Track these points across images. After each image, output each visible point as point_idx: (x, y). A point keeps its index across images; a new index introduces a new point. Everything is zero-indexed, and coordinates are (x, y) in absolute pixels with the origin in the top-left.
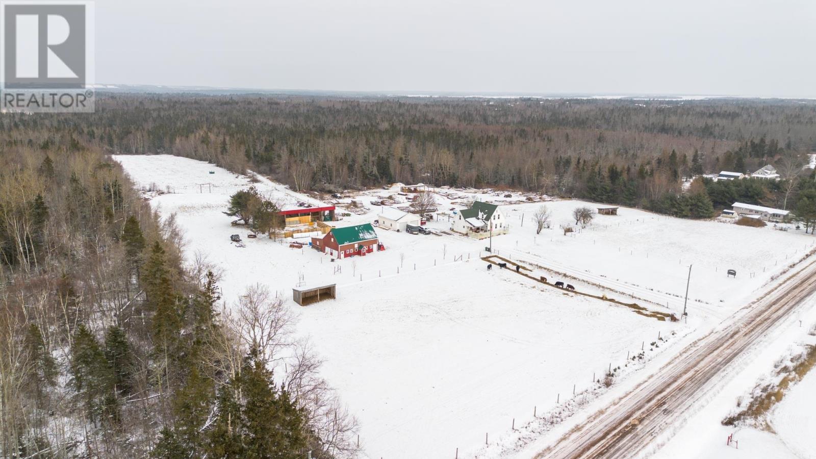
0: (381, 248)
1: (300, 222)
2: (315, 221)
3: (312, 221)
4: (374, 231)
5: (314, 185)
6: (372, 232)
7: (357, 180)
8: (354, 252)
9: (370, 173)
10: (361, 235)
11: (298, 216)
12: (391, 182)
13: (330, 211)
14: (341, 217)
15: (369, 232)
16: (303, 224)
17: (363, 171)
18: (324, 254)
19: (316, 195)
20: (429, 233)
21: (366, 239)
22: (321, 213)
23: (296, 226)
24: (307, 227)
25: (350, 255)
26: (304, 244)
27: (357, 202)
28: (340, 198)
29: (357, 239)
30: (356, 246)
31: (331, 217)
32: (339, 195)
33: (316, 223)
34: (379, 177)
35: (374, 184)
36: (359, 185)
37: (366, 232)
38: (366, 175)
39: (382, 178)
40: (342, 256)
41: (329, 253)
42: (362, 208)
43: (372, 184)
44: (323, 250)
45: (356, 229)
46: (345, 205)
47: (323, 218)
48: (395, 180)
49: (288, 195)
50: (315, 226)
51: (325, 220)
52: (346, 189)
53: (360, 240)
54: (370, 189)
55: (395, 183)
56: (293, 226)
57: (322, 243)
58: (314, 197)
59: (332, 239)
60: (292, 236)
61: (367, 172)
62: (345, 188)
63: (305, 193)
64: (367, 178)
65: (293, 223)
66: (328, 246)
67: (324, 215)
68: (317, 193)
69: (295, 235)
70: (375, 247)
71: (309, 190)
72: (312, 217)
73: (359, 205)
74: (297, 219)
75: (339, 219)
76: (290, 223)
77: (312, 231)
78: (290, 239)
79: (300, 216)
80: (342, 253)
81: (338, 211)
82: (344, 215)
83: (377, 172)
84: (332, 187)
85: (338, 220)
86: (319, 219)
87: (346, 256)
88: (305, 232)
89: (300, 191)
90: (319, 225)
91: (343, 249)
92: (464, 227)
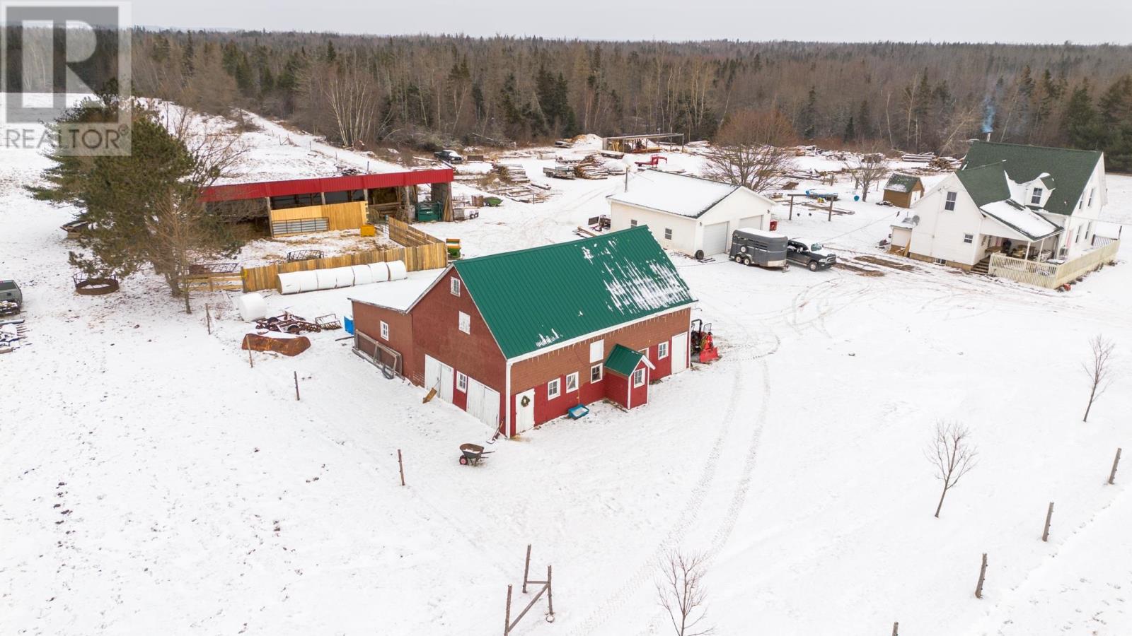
0: (702, 347)
1: (328, 224)
2: (383, 220)
3: (373, 221)
4: (671, 267)
5: (389, 130)
6: (665, 272)
7: (495, 125)
8: (585, 387)
9: (524, 110)
10: (616, 289)
11: (320, 203)
12: (572, 132)
13: (434, 187)
14: (473, 210)
15: (650, 273)
16: (336, 233)
17: (507, 102)
18: (423, 392)
19: (393, 155)
20: (832, 263)
21: (644, 313)
22: (403, 196)
23: (313, 241)
24: (350, 242)
25: (566, 407)
26: (317, 328)
27: (510, 168)
28: (458, 160)
29: (602, 313)
30: (597, 352)
31: (440, 209)
32: (454, 154)
33: (386, 228)
34: (545, 119)
35: (535, 136)
36: (498, 135)
37: (634, 271)
38: (516, 112)
39: (551, 123)
40: (525, 416)
41: (448, 391)
42: (526, 185)
43: (529, 133)
44: (411, 370)
45: (588, 255)
46: (476, 177)
47: (411, 210)
48: (581, 128)
49: (317, 153)
50: (384, 238)
51: (418, 218)
52: (469, 145)
53: (617, 317)
54: (526, 146)
55: (581, 134)
56: (300, 238)
57: (407, 338)
58: (387, 160)
59: (464, 321)
60: (276, 285)
61: (517, 107)
62: (467, 142)
63: (363, 149)
64: (516, 119)
65: (301, 226)
66: (437, 355)
67: (414, 202)
68: (396, 151)
69: (289, 280)
70: (680, 345)
71: (376, 144)
72: (369, 209)
73: (517, 178)
74: (314, 211)
75: (467, 213)
76: (288, 227)
77: (366, 259)
78: (256, 303)
79: (327, 203)
80: (525, 402)
81: (458, 190)
82: (480, 202)
83: (539, 108)
84: (434, 138)
85: (462, 219)
86: (395, 213)
87: (544, 413)
88: (336, 263)
89: (350, 145)
90: (395, 236)
91: (532, 376)
92: (968, 239)
